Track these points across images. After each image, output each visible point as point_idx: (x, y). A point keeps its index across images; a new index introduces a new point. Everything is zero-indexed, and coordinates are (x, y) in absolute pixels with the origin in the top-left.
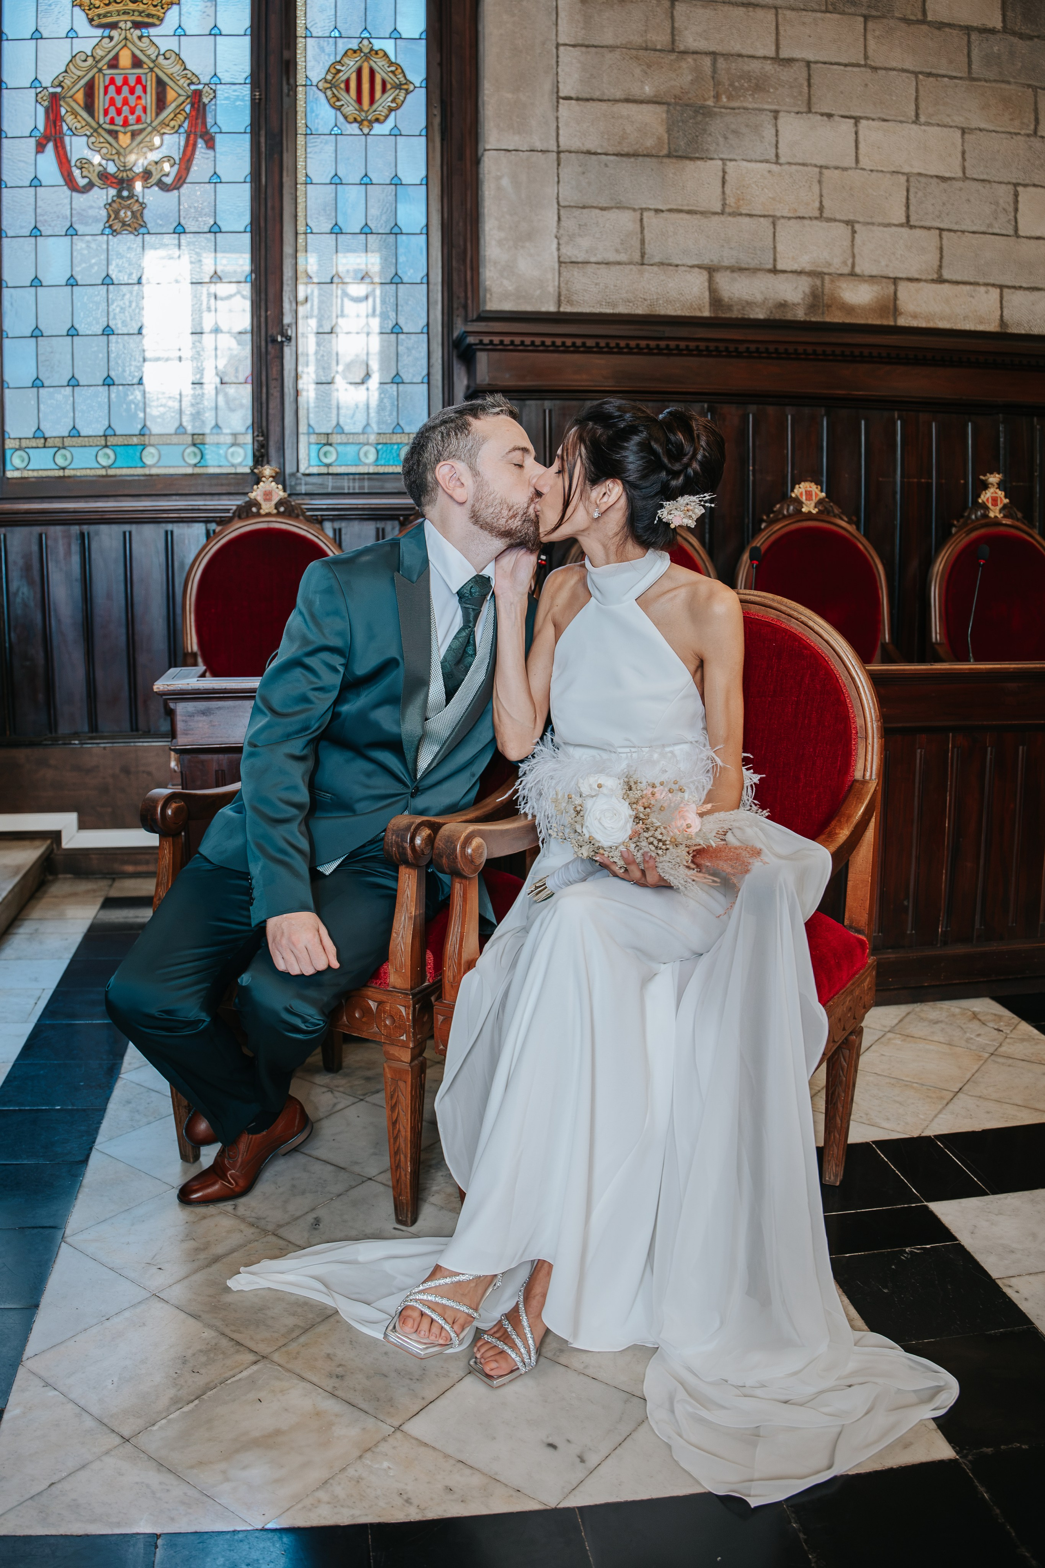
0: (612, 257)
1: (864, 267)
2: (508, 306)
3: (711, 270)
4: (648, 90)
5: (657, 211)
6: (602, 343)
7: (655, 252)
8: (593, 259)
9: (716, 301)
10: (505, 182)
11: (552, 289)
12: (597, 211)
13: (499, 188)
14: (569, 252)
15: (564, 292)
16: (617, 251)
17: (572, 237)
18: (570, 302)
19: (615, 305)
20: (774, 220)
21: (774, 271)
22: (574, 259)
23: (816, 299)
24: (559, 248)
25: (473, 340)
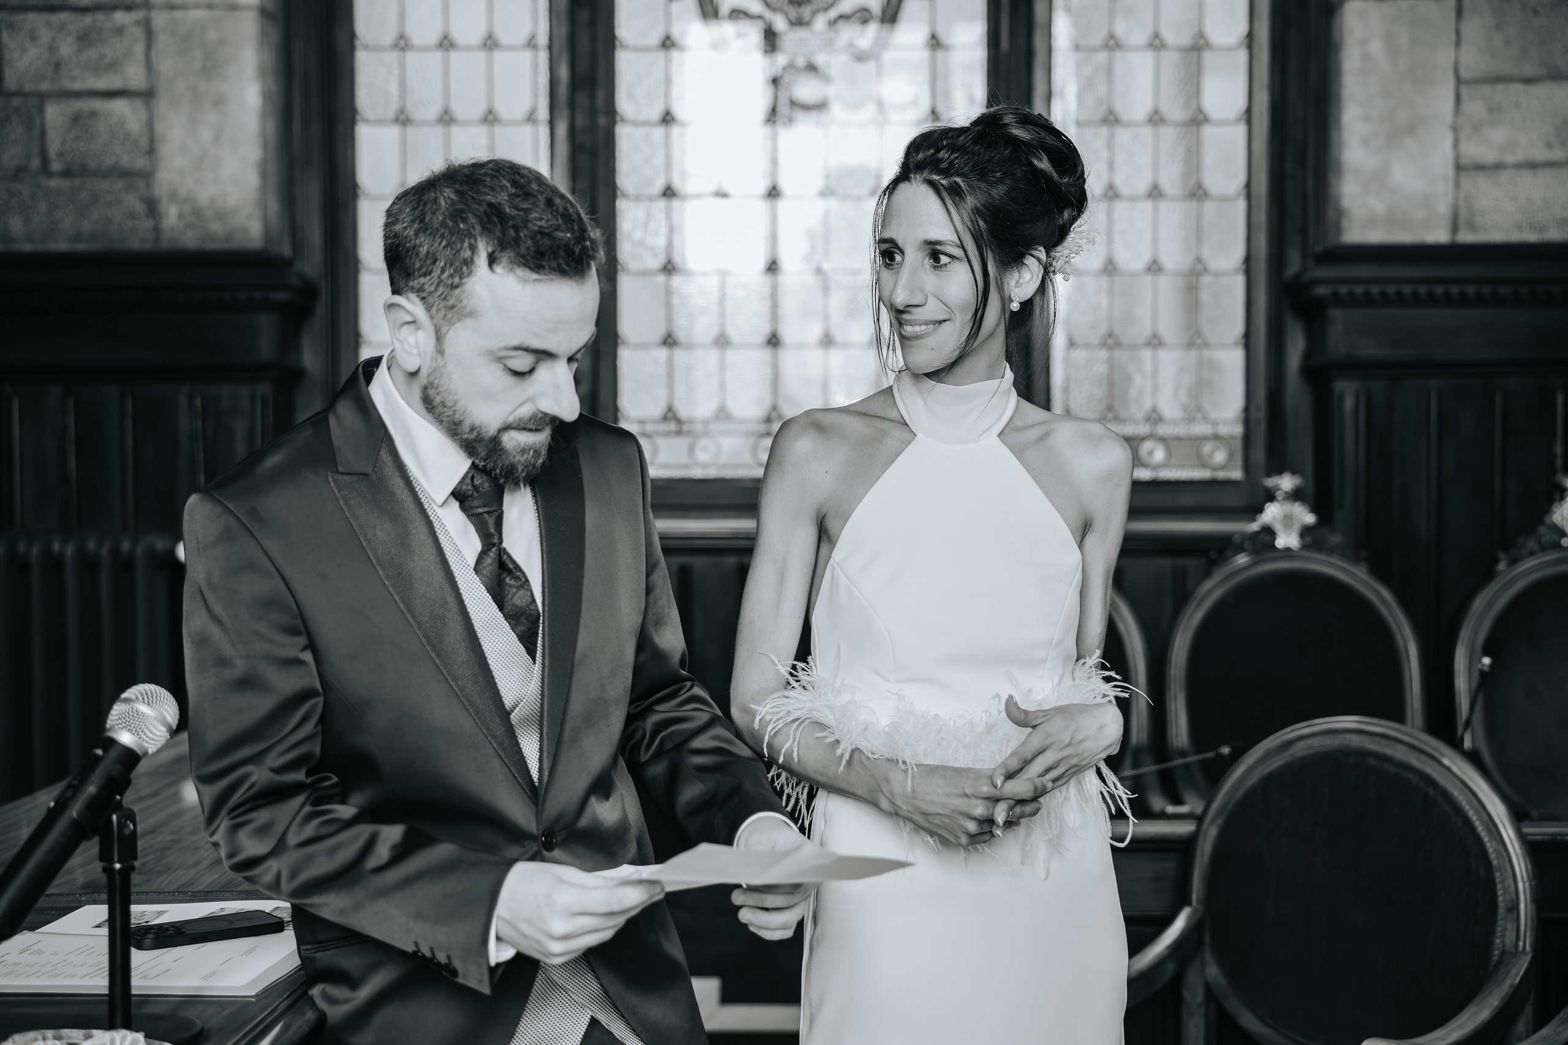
0: (1540, 154)
2: (1375, 236)
6: (1523, 290)
8: (1510, 159)
10: (1376, 47)
11: (1443, 207)
12: (1519, 87)
13: (1366, 57)
14: (1473, 150)
15: (1463, 212)
16: (1549, 146)
17: (1476, 128)
18: (1472, 227)
19: (1542, 229)
22: (1479, 160)
24: (1456, 146)
25: (1321, 291)
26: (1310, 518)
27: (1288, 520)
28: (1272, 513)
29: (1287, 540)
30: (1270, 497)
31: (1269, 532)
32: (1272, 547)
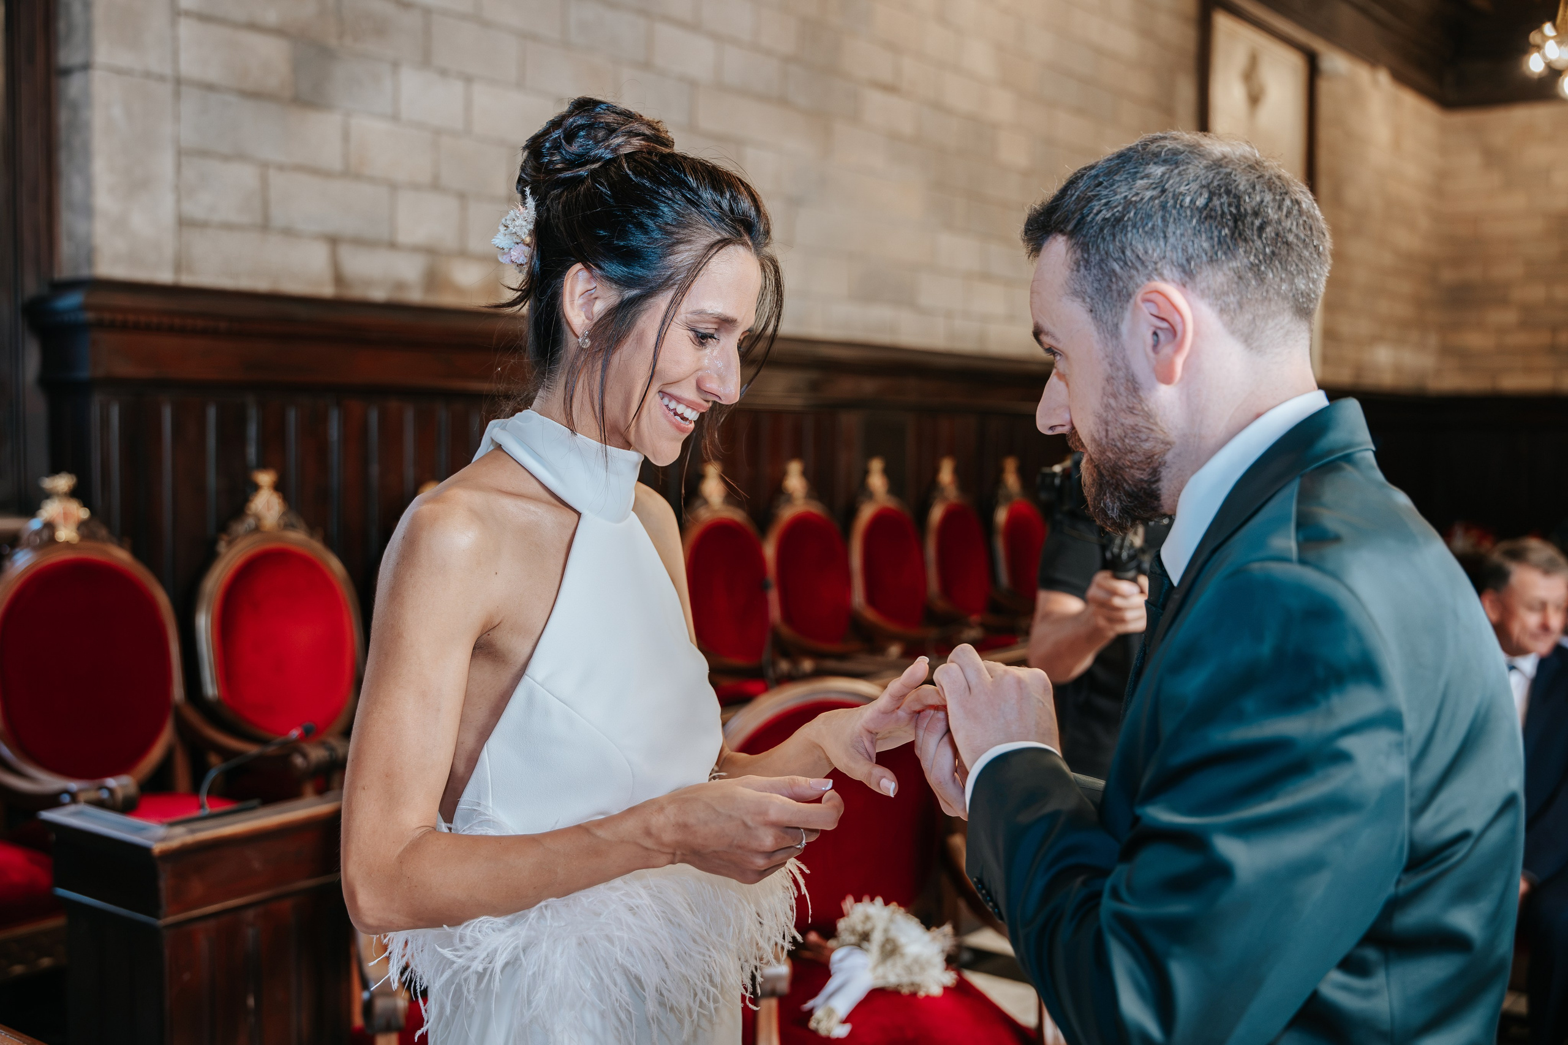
0: (233, 217)
1: (475, 245)
2: (121, 273)
3: (333, 241)
4: (271, 17)
5: (281, 168)
7: (279, 216)
8: (214, 219)
9: (339, 279)
10: (117, 112)
11: (169, 252)
12: (220, 160)
13: (110, 119)
14: (195, 209)
15: (183, 256)
16: (239, 211)
17: (192, 191)
18: (191, 272)
19: (237, 279)
20: (393, 187)
21: (393, 245)
22: (193, 219)
23: (433, 279)
24: (178, 201)
25: (89, 316)
26: (83, 513)
27: (66, 516)
28: (51, 510)
29: (66, 534)
30: (48, 495)
31: (50, 526)
32: (52, 540)
